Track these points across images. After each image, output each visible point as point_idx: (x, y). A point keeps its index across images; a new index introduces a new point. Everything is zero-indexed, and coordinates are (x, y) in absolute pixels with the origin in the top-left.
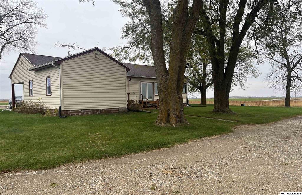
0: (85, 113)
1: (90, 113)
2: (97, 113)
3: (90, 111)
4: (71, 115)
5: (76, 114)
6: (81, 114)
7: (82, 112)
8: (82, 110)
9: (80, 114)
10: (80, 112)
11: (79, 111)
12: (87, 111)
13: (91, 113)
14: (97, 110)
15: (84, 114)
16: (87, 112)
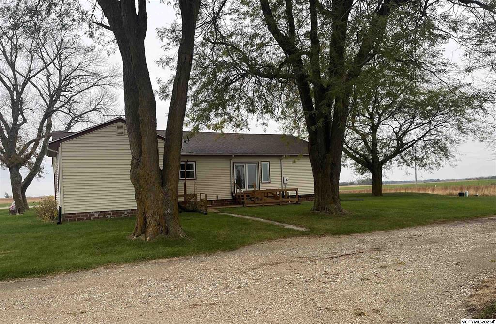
0: (102, 216)
1: (109, 217)
2: (122, 216)
3: (110, 214)
4: (76, 220)
5: (85, 219)
6: (94, 219)
7: (97, 215)
8: (95, 212)
9: (92, 218)
10: (93, 215)
11: (90, 214)
12: (105, 213)
13: (111, 217)
14: (122, 212)
15: (99, 217)
16: (105, 215)
